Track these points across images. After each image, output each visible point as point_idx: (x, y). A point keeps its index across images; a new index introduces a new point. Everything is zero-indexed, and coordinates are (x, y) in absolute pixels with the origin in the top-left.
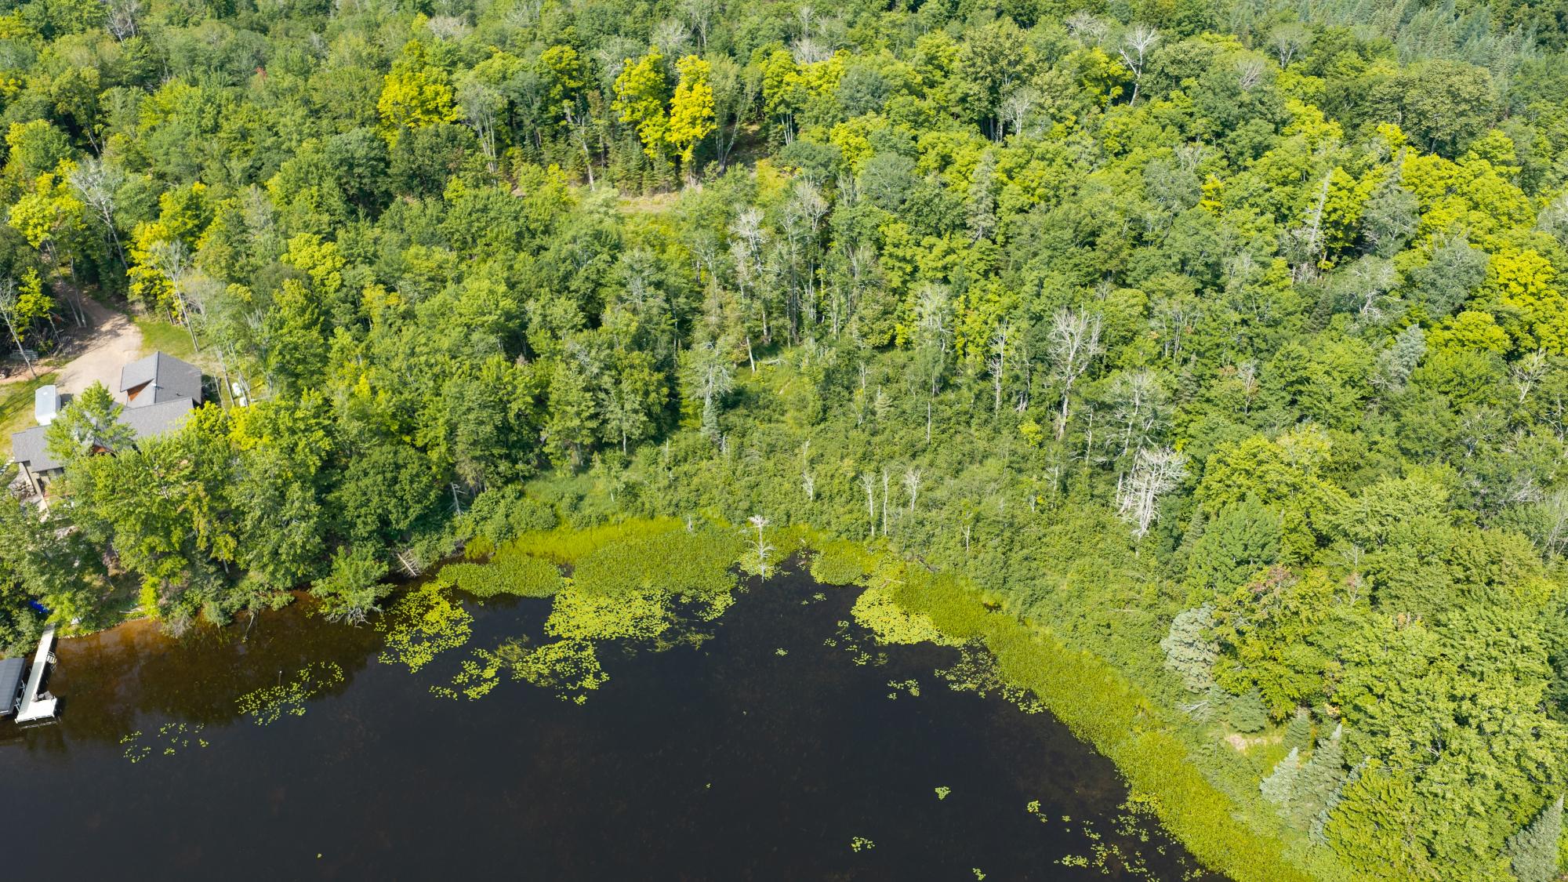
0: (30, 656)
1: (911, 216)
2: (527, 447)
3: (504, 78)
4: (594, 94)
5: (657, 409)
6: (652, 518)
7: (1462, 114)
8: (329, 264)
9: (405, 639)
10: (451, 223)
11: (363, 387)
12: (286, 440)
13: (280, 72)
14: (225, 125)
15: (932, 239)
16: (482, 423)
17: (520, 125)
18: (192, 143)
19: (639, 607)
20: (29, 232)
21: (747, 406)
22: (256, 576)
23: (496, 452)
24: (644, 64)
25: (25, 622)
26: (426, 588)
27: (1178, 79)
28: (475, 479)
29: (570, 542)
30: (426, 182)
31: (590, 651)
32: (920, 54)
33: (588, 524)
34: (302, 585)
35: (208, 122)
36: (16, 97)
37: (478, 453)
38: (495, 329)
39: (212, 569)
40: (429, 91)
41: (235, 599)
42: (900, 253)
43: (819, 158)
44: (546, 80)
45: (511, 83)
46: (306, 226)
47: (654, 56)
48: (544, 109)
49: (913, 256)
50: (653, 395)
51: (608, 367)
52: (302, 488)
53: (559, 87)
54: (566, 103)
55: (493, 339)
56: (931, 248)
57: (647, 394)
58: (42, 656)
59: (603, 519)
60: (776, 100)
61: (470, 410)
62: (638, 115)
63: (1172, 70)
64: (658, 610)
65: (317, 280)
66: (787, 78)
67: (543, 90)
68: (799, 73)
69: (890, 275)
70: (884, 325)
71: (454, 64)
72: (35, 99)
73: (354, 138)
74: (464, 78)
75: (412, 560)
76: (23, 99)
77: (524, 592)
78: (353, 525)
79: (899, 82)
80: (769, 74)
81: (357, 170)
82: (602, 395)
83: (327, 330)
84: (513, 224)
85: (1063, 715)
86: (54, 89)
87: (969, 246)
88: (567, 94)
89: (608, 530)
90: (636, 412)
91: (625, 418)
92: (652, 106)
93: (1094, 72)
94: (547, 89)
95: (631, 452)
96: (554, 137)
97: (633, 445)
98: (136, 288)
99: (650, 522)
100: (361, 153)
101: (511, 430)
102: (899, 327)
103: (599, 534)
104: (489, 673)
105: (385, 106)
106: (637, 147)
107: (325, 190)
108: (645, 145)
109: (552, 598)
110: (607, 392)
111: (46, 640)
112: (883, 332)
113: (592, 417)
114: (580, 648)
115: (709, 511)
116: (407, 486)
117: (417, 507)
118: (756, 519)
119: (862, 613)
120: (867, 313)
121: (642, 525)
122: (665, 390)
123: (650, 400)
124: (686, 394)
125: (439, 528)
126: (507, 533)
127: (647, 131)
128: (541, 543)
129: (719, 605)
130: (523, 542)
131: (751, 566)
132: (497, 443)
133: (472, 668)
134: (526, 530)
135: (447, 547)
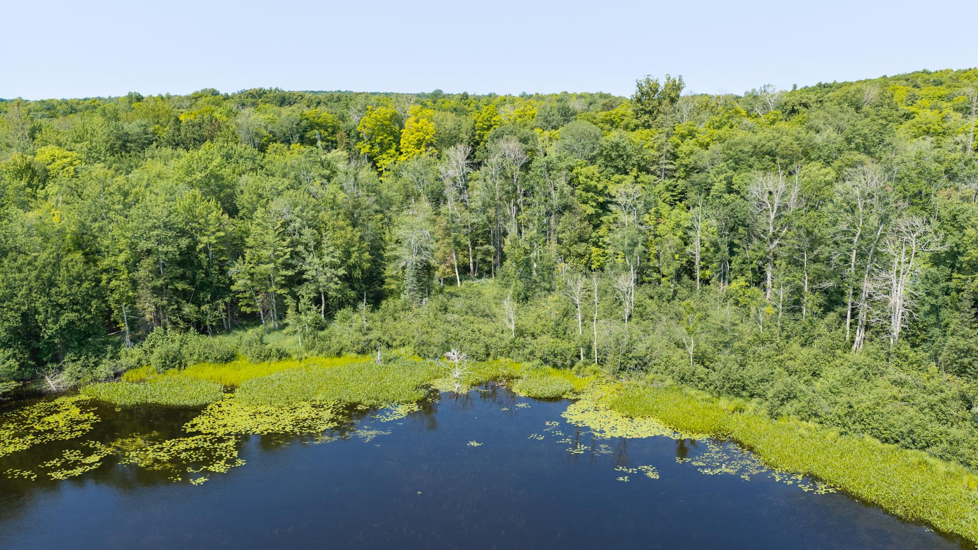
2: (216, 291)
5: (357, 274)
16: (165, 244)
19: (305, 411)
23: (180, 286)
24: (382, 110)
28: (153, 313)
29: (241, 371)
31: (232, 443)
33: (268, 357)
37: (159, 283)
42: (593, 183)
44: (304, 122)
49: (605, 187)
50: (354, 256)
53: (315, 132)
56: (620, 181)
57: (347, 254)
59: (282, 356)
61: (155, 229)
62: (377, 150)
64: (326, 415)
67: (301, 132)
70: (581, 249)
75: (55, 381)
77: (174, 402)
81: (129, 145)
89: (285, 364)
91: (322, 273)
92: (386, 141)
94: (306, 130)
95: (329, 313)
97: (334, 305)
99: (337, 360)
101: (199, 265)
102: (594, 250)
103: (275, 368)
104: (94, 458)
109: (203, 407)
110: (305, 244)
113: (287, 266)
114: (221, 440)
115: (402, 351)
116: (64, 287)
117: (72, 316)
118: (453, 354)
119: (573, 414)
120: (565, 236)
121: (328, 361)
122: (367, 256)
123: (352, 261)
124: (390, 270)
125: (99, 352)
126: (174, 361)
127: (381, 162)
128: (211, 371)
129: (402, 411)
130: (190, 371)
131: (442, 385)
132: (183, 277)
133: (71, 456)
134: (198, 361)
135: (105, 368)
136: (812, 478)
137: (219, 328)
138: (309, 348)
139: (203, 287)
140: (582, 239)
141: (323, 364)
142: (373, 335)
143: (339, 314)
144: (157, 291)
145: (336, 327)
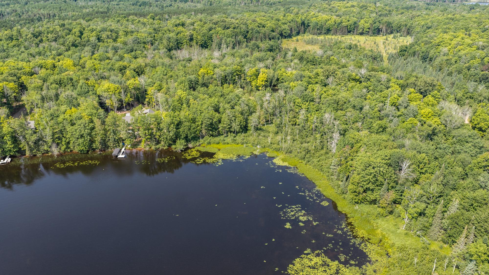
0: (121, 150)
1: (302, 98)
2: (216, 130)
3: (225, 70)
4: (242, 75)
5: (242, 126)
6: (238, 144)
7: (427, 86)
8: (184, 95)
9: (187, 155)
10: (209, 92)
11: (187, 113)
12: (172, 118)
13: (180, 66)
14: (168, 74)
15: (306, 103)
16: (208, 121)
17: (227, 80)
18: (162, 76)
19: (232, 155)
20: (130, 86)
21: (262, 131)
22: (162, 143)
23: (210, 128)
24: (254, 69)
25: (121, 144)
26: (192, 149)
27: (369, 79)
28: (205, 133)
29: (221, 146)
30: (205, 85)
31: (221, 160)
32: (314, 72)
33: (225, 144)
34: (170, 145)
35: (165, 74)
36: (128, 67)
37: (206, 128)
38: (214, 107)
39: (155, 140)
40: (209, 71)
41: (158, 146)
42: (298, 104)
43: (285, 86)
44: (233, 71)
45: (226, 72)
46: (181, 89)
47: (256, 68)
48: (232, 77)
49: (301, 106)
50: (242, 123)
51: (234, 117)
52: (174, 126)
53: (236, 73)
54: (237, 77)
55: (212, 108)
56: (305, 104)
57: (241, 123)
58: (123, 150)
59: (228, 143)
60: (281, 79)
61: (206, 119)
62: (252, 80)
63: (368, 77)
64: (235, 156)
65: (181, 97)
66: (283, 74)
67: (232, 74)
68: (286, 74)
69: (296, 109)
70: (294, 119)
71: (215, 67)
72: (132, 68)
73: (192, 77)
74: (216, 70)
75: (190, 145)
76: (130, 67)
77: (210, 152)
78: (181, 136)
79: (307, 76)
80: (280, 73)
81: (192, 83)
82: (232, 121)
83: (182, 105)
84: (221, 93)
85: (308, 177)
86: (136, 67)
87: (314, 105)
88: (237, 75)
89: (228, 145)
90: (238, 125)
91: (236, 126)
92: (254, 78)
93: (352, 77)
94: (233, 73)
95: (236, 134)
96: (233, 84)
97: (237, 133)
98: (147, 100)
99: (237, 145)
100: (194, 79)
101: (213, 125)
102: (297, 120)
103: (227, 146)
104: (201, 161)
105: (199, 73)
106: (250, 86)
107: (185, 85)
108: (252, 86)
109: (215, 153)
110: (233, 121)
111: (124, 148)
112: (293, 121)
113: (229, 125)
114: (219, 160)
115: (249, 144)
116: (192, 130)
117: (193, 135)
118: (258, 146)
119: (274, 161)
120: (290, 116)
121: (236, 145)
122: (245, 123)
123: (241, 124)
124: (249, 125)
125: (197, 140)
126: (209, 143)
127: (253, 83)
128: (215, 146)
129: (247, 157)
130: (212, 145)
131: (255, 153)
132: (210, 127)
133: (198, 160)
134: (213, 144)
135: (198, 144)
136: (303, 174)
137: (216, 136)
138: (232, 142)
139: (214, 128)
140: (294, 117)
141: (235, 146)
142: (245, 141)
143: (238, 135)
144: (206, 129)
145: (237, 138)
